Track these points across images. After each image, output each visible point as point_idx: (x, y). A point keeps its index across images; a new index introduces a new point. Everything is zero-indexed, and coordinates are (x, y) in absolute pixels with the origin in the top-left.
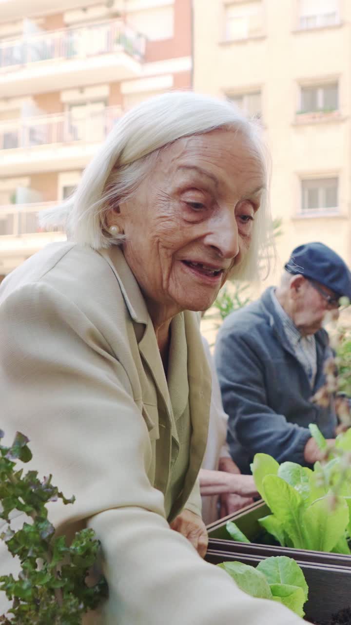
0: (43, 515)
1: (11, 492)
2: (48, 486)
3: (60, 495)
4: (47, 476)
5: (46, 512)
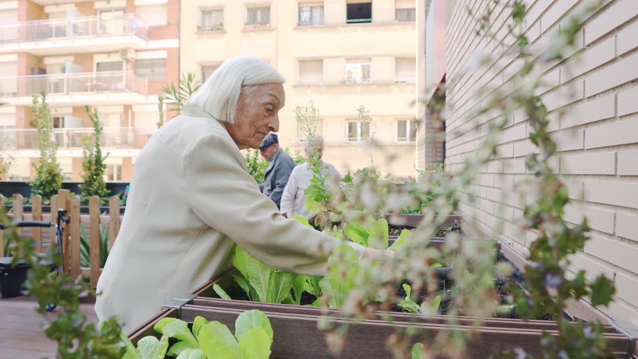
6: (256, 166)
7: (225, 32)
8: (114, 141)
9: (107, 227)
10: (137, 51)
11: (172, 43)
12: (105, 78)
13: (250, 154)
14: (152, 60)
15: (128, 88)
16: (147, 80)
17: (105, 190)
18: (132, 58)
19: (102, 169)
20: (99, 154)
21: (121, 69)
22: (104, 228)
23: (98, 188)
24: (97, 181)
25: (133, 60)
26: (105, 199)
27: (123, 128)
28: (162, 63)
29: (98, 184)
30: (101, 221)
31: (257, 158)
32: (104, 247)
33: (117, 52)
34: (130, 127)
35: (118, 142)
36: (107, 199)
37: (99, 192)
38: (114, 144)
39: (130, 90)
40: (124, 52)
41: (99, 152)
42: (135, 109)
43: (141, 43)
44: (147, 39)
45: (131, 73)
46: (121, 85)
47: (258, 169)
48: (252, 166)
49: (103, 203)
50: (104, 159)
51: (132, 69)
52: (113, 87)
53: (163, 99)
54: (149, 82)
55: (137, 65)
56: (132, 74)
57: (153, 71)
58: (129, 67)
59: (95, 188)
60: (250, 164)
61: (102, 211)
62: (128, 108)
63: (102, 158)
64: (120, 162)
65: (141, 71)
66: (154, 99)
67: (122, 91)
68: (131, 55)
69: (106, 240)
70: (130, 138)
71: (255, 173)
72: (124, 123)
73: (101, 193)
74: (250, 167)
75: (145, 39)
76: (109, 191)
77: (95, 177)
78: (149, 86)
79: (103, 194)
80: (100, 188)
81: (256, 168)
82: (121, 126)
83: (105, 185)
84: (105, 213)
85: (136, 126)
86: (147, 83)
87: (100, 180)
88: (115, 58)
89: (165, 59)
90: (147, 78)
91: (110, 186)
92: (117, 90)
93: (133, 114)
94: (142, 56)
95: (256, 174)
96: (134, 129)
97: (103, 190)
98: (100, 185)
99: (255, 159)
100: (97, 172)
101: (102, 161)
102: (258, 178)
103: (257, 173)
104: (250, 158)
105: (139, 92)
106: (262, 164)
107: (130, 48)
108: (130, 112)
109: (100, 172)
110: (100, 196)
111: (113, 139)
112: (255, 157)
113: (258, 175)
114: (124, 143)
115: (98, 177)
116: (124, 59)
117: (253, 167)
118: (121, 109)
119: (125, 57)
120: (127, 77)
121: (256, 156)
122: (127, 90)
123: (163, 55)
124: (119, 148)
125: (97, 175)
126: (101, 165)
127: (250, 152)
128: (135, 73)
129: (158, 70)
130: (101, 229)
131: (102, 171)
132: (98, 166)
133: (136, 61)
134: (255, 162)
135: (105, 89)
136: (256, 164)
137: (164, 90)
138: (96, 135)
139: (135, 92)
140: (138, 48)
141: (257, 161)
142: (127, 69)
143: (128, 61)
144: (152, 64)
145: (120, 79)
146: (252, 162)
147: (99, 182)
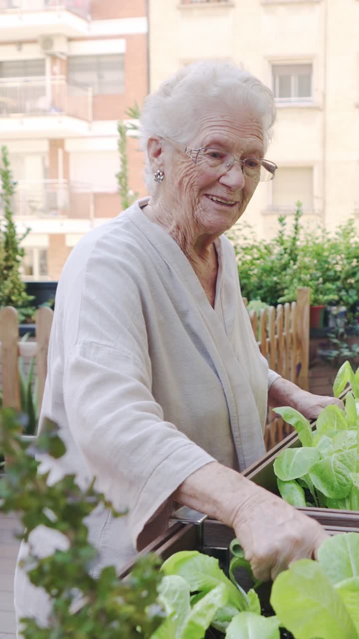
0: (81, 536)
1: (33, 503)
2: (91, 492)
3: (108, 504)
4: (91, 479)
5: (86, 530)
6: (297, 252)
7: (232, 6)
8: (33, 204)
9: (31, 362)
10: (70, 40)
11: (135, 26)
12: (14, 90)
13: (285, 230)
14: (98, 56)
15: (57, 107)
16: (90, 93)
17: (24, 294)
18: (62, 53)
19: (18, 257)
20: (12, 230)
21: (43, 73)
22: (26, 364)
23: (12, 293)
24: (9, 279)
25: (64, 57)
26: (24, 311)
27: (49, 181)
28: (117, 62)
29: (11, 285)
30: (22, 352)
31: (297, 237)
32: (26, 400)
33: (33, 42)
34: (61, 180)
35: (40, 206)
36: (29, 311)
37: (13, 298)
38: (34, 210)
39: (60, 110)
40: (47, 41)
41: (11, 226)
42: (69, 146)
43: (77, 25)
44: (89, 17)
45: (60, 80)
46: (44, 103)
47: (299, 258)
48: (288, 251)
49: (23, 318)
50: (21, 239)
51: (61, 74)
52: (28, 105)
53: (127, 128)
54: (94, 97)
55: (71, 65)
56: (63, 82)
57: (100, 77)
58: (57, 69)
59: (7, 291)
60: (285, 249)
61: (22, 332)
62: (56, 144)
63: (18, 237)
64: (44, 242)
65: (80, 77)
66: (110, 127)
67: (45, 113)
68: (60, 47)
69: (30, 385)
70: (62, 199)
71: (294, 264)
72: (50, 172)
73: (17, 301)
74: (285, 253)
75: (84, 18)
76: (31, 298)
77: (5, 272)
78: (94, 105)
79: (20, 303)
80: (16, 291)
81: (297, 256)
82: (46, 177)
83: (24, 286)
84: (26, 337)
85: (72, 176)
86: (90, 99)
87: (13, 278)
88: (32, 53)
89: (122, 55)
90: (90, 89)
91: (32, 288)
92: (36, 112)
93: (66, 155)
94: (81, 49)
95: (295, 267)
96: (68, 183)
97: (20, 294)
98: (14, 287)
99: (294, 239)
100: (10, 264)
101: (18, 243)
102: (300, 273)
103: (298, 263)
104: (285, 238)
105: (75, 116)
106: (306, 247)
107: (58, 35)
108: (60, 152)
109: (14, 263)
110: (16, 307)
111: (30, 201)
112: (293, 235)
113: (299, 268)
114: (51, 208)
115: (10, 273)
116: (48, 54)
117: (290, 254)
118: (45, 147)
119: (50, 51)
120: (53, 86)
121: (296, 233)
122: (53, 112)
123: (119, 47)
124: (42, 218)
125: (9, 268)
126: (15, 250)
127: (285, 227)
128: (68, 81)
129: (110, 76)
130: (21, 367)
131: (18, 262)
132: (11, 252)
133: (69, 58)
134: (294, 244)
135: (15, 110)
136: (296, 249)
137: (129, 112)
138: (6, 195)
139: (69, 115)
140: (73, 34)
141: (298, 243)
142: (53, 74)
143: (54, 58)
144: (99, 63)
145: (42, 91)
146: (288, 244)
147: (12, 282)
